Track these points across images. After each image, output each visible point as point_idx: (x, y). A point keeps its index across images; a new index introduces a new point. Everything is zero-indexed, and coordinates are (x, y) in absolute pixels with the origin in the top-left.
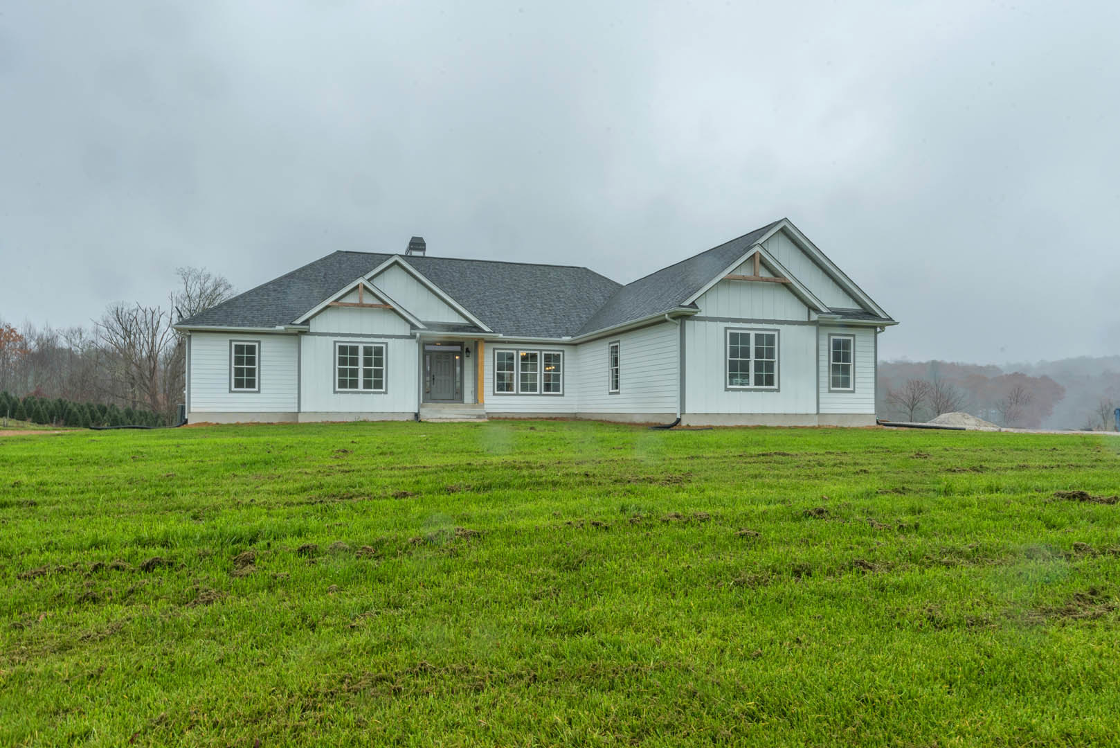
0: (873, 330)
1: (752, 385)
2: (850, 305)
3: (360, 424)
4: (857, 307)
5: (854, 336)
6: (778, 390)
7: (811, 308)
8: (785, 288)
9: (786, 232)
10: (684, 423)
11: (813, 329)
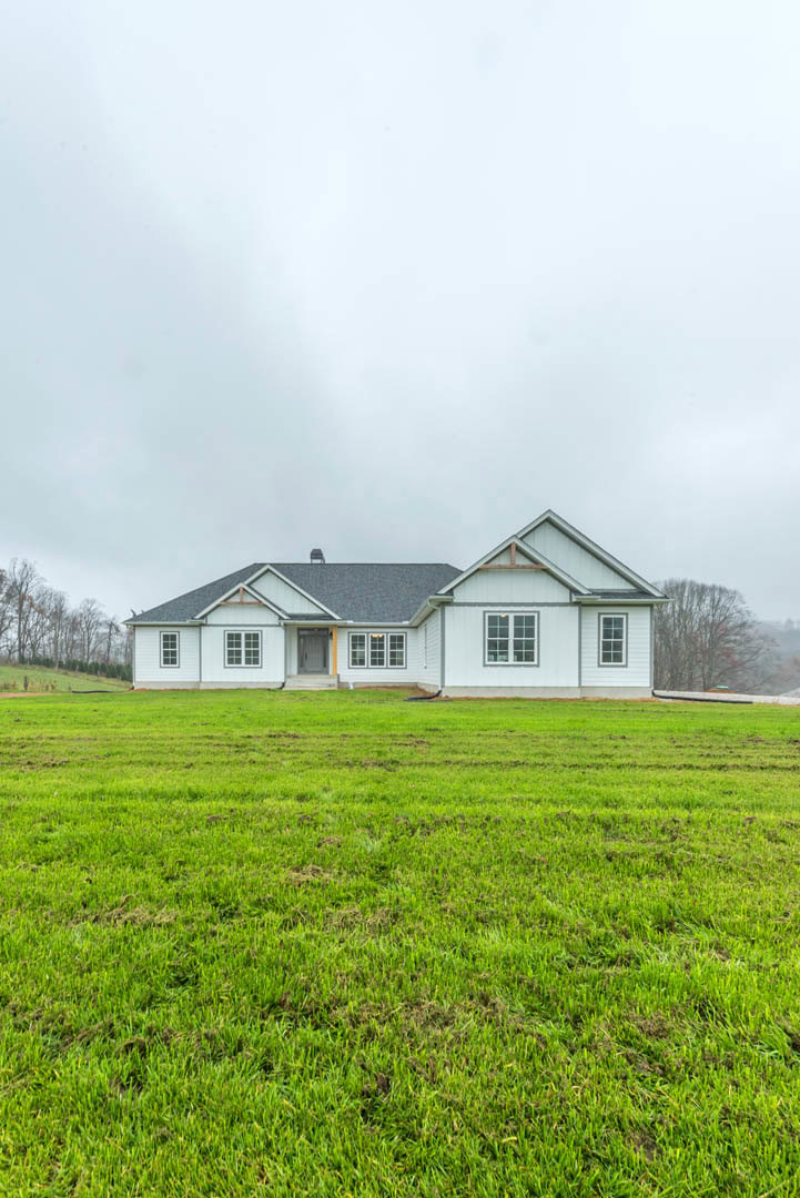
0: (649, 608)
1: (511, 661)
2: (622, 585)
3: (240, 690)
4: (630, 587)
5: (627, 614)
6: (538, 666)
7: (573, 591)
8: (545, 574)
9: (549, 522)
10: (443, 695)
11: (575, 610)
